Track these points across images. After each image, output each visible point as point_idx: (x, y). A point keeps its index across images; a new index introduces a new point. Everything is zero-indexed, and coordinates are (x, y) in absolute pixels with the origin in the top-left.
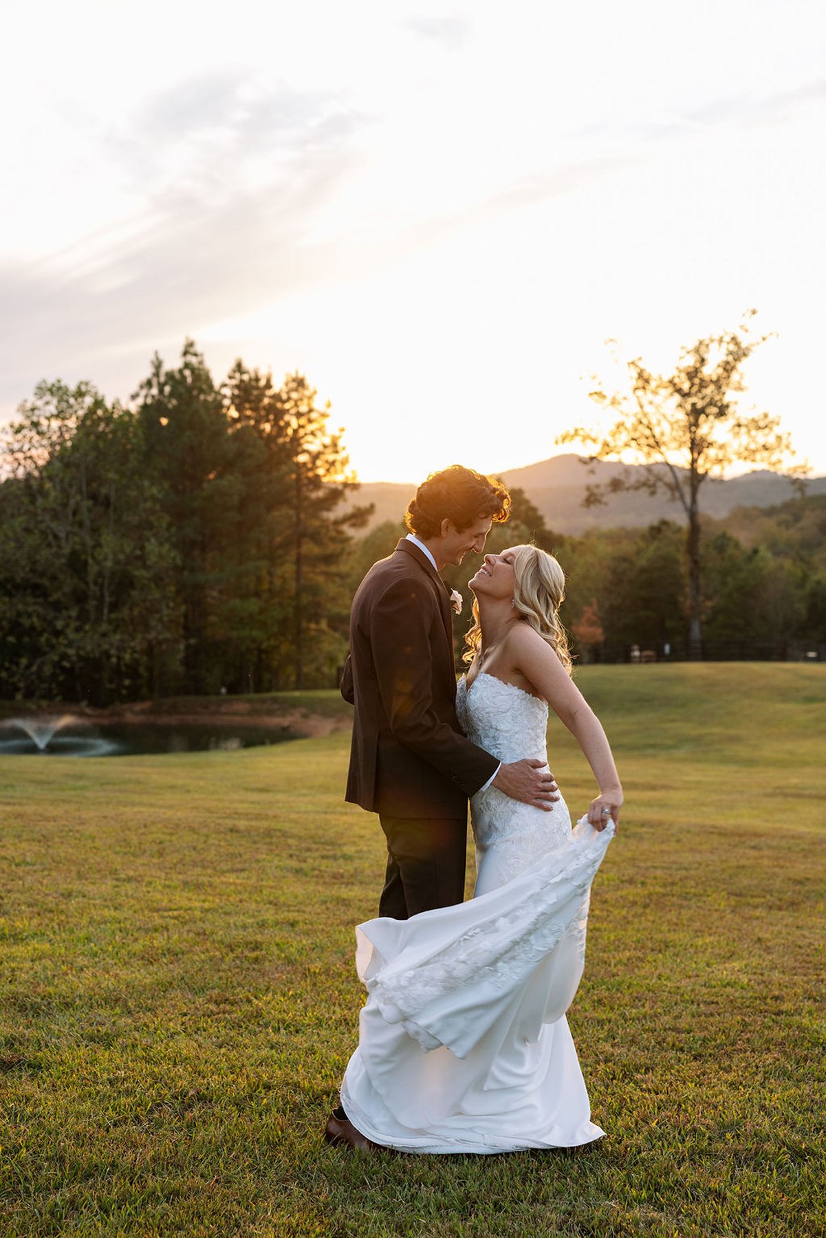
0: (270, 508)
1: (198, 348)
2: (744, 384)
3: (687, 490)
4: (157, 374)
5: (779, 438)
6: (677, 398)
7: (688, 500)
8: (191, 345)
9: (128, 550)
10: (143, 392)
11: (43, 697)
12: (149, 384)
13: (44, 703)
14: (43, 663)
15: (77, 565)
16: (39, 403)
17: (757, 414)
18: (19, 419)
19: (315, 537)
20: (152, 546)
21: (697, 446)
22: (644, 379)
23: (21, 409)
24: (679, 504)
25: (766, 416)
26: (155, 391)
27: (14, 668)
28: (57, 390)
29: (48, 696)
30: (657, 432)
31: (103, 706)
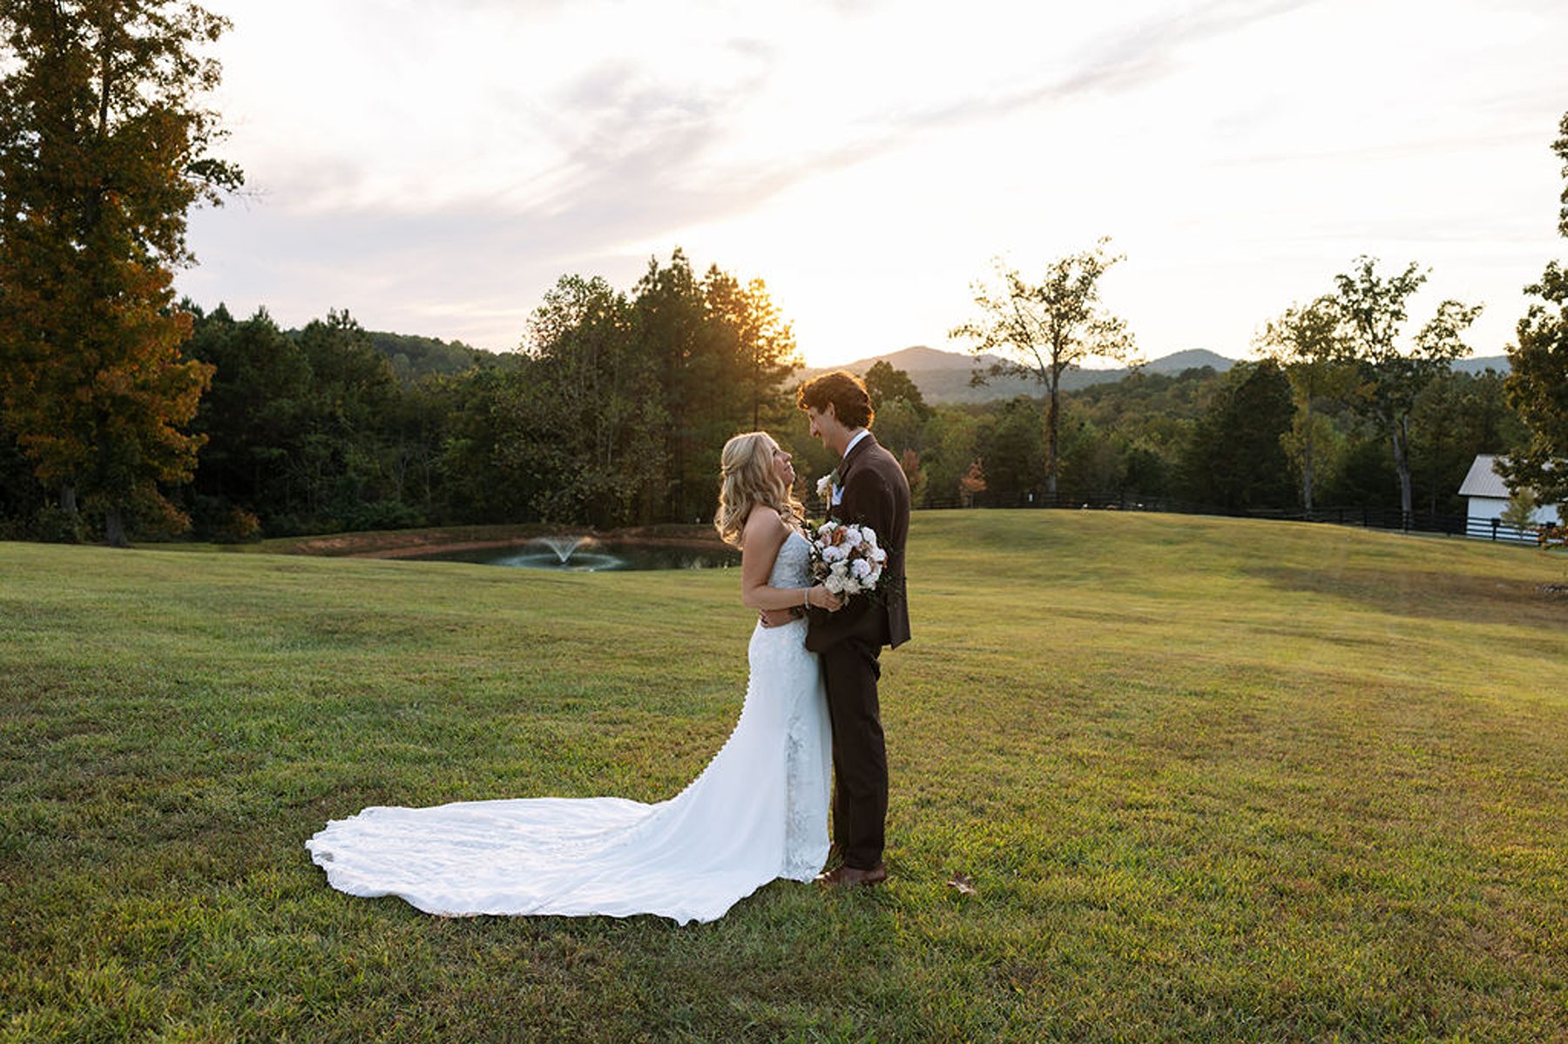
0: (737, 380)
1: (684, 254)
2: (1097, 294)
3: (1050, 376)
4: (653, 273)
5: (1125, 337)
6: (1045, 305)
7: (1051, 382)
8: (680, 251)
9: (630, 410)
10: (642, 287)
11: (563, 522)
12: (647, 280)
13: (563, 526)
14: (563, 495)
15: (589, 420)
16: (561, 293)
17: (1109, 319)
18: (545, 305)
19: (771, 403)
20: (649, 407)
21: (1059, 342)
22: (1020, 291)
23: (547, 297)
24: (1043, 386)
25: (1115, 321)
26: (650, 286)
27: (541, 498)
28: (575, 282)
29: (566, 521)
30: (1028, 329)
31: (606, 530)
